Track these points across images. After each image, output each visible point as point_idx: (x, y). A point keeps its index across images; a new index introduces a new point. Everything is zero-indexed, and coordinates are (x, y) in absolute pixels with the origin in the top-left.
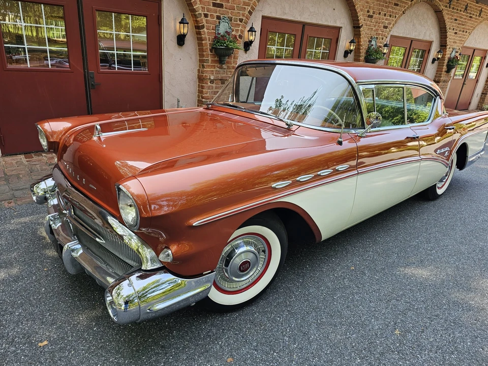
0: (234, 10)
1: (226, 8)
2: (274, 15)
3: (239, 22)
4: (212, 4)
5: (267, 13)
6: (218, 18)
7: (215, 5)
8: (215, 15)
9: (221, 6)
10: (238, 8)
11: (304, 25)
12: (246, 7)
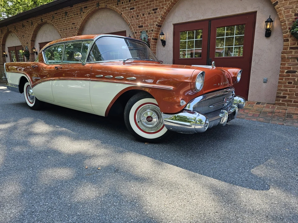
0: (148, 26)
1: (144, 27)
2: (181, 21)
3: (151, 32)
4: (138, 27)
5: (176, 22)
6: (141, 32)
7: (139, 27)
8: (140, 31)
9: (142, 26)
10: (150, 25)
11: (210, 20)
12: (154, 23)
